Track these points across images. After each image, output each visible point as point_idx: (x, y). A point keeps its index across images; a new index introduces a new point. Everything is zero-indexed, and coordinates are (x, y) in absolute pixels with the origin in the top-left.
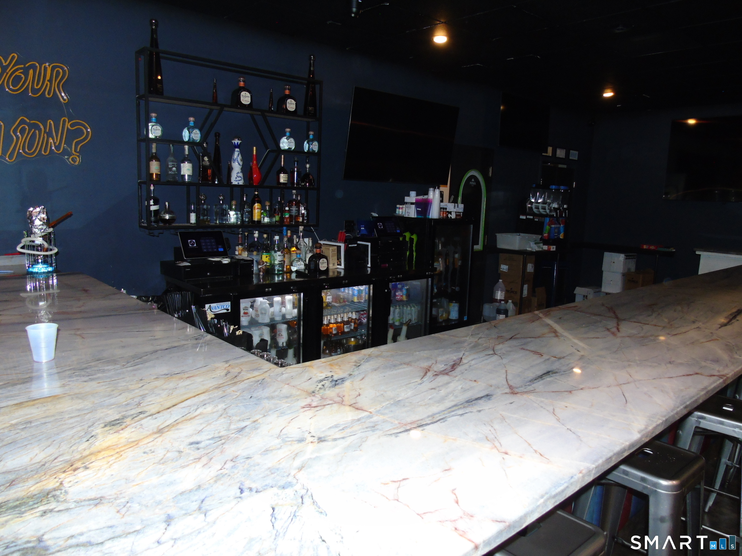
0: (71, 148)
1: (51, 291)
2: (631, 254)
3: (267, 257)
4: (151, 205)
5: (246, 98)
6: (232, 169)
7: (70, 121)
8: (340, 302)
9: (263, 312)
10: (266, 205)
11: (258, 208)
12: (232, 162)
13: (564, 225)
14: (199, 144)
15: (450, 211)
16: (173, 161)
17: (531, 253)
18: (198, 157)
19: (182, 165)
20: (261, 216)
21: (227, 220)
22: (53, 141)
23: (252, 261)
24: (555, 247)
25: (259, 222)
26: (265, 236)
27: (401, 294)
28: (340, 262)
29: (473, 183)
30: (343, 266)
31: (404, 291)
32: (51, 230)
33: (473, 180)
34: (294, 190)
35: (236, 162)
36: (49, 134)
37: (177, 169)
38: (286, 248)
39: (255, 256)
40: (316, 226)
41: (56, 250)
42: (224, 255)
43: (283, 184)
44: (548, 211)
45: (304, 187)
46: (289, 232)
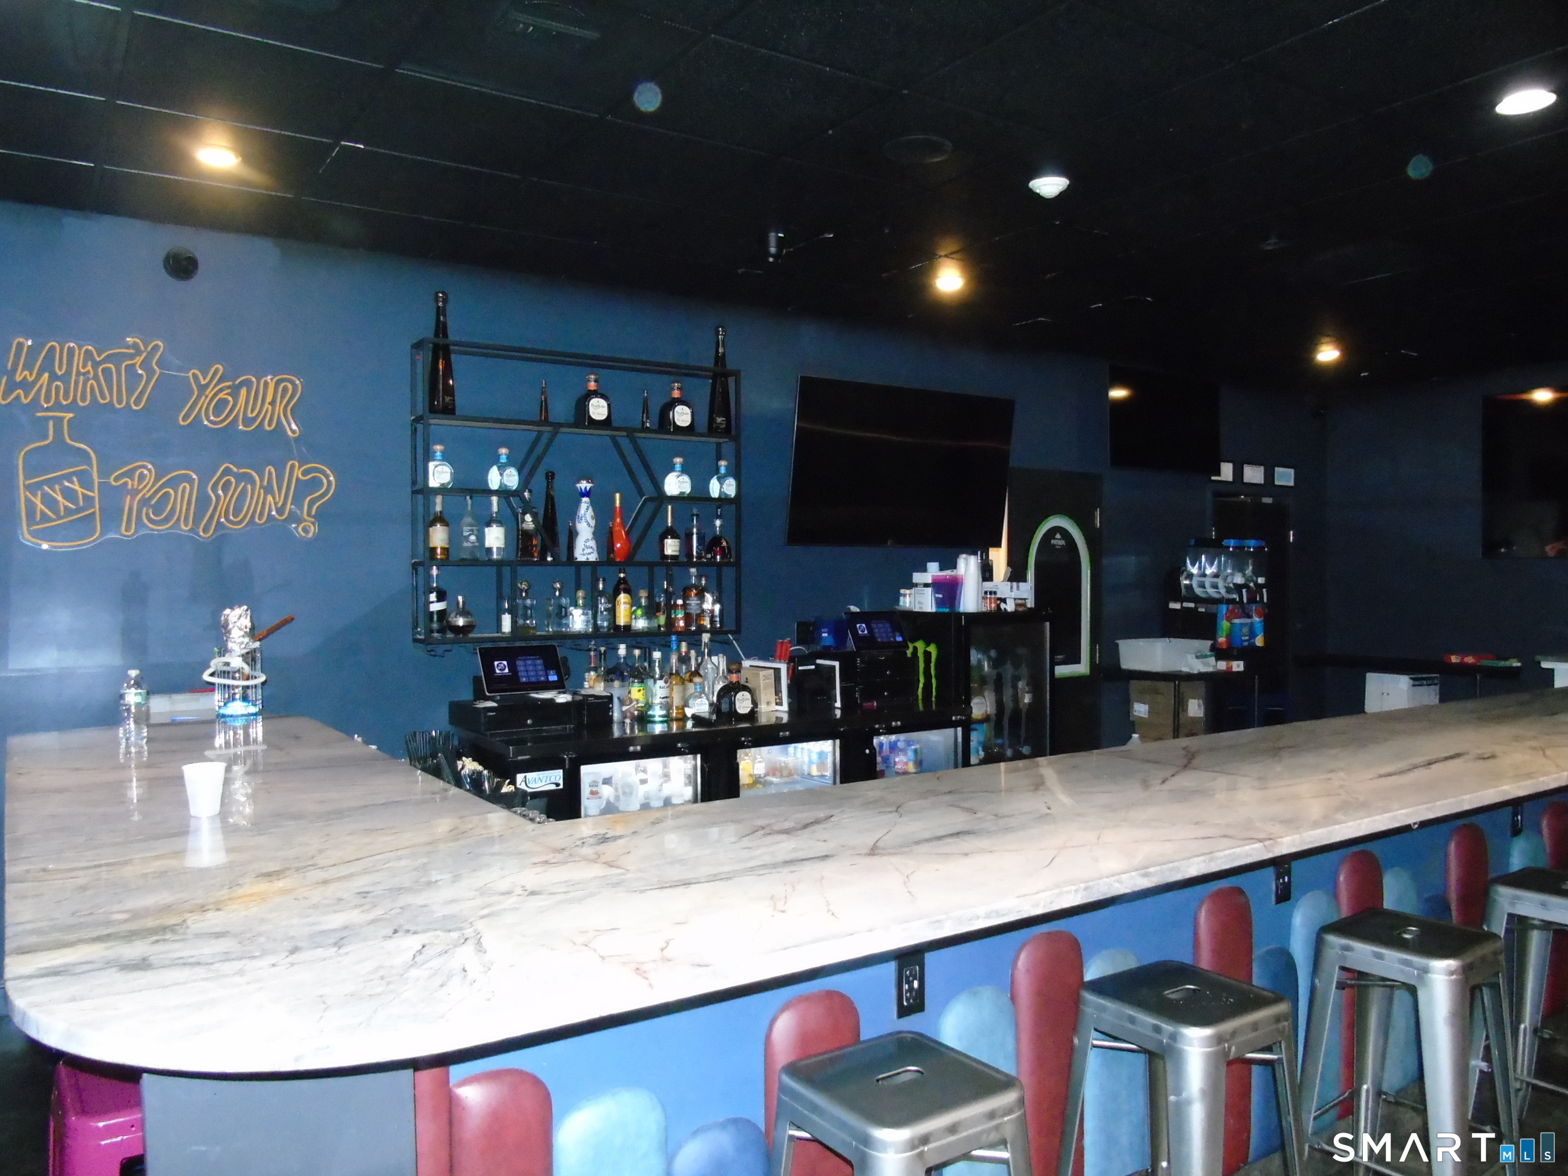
0: (302, 510)
1: (252, 748)
2: (1424, 676)
3: (639, 691)
4: (433, 602)
5: (598, 409)
6: (577, 534)
7: (303, 466)
8: (782, 776)
9: (627, 791)
10: (641, 597)
11: (625, 603)
12: (577, 522)
13: (1262, 619)
14: (517, 493)
15: (1003, 597)
16: (470, 525)
17: (1189, 677)
18: (516, 515)
19: (487, 530)
20: (631, 617)
21: (567, 625)
22: (274, 498)
23: (610, 698)
24: (1241, 663)
25: (628, 627)
26: (637, 652)
27: (905, 760)
28: (781, 699)
29: (1058, 541)
30: (785, 707)
31: (911, 754)
32: (257, 644)
33: (1058, 536)
34: (693, 566)
35: (583, 520)
36: (268, 490)
37: (477, 538)
38: (675, 674)
39: (616, 689)
40: (737, 632)
41: (263, 678)
42: (559, 686)
43: (673, 557)
44: (1223, 591)
45: (712, 563)
46: (684, 645)
